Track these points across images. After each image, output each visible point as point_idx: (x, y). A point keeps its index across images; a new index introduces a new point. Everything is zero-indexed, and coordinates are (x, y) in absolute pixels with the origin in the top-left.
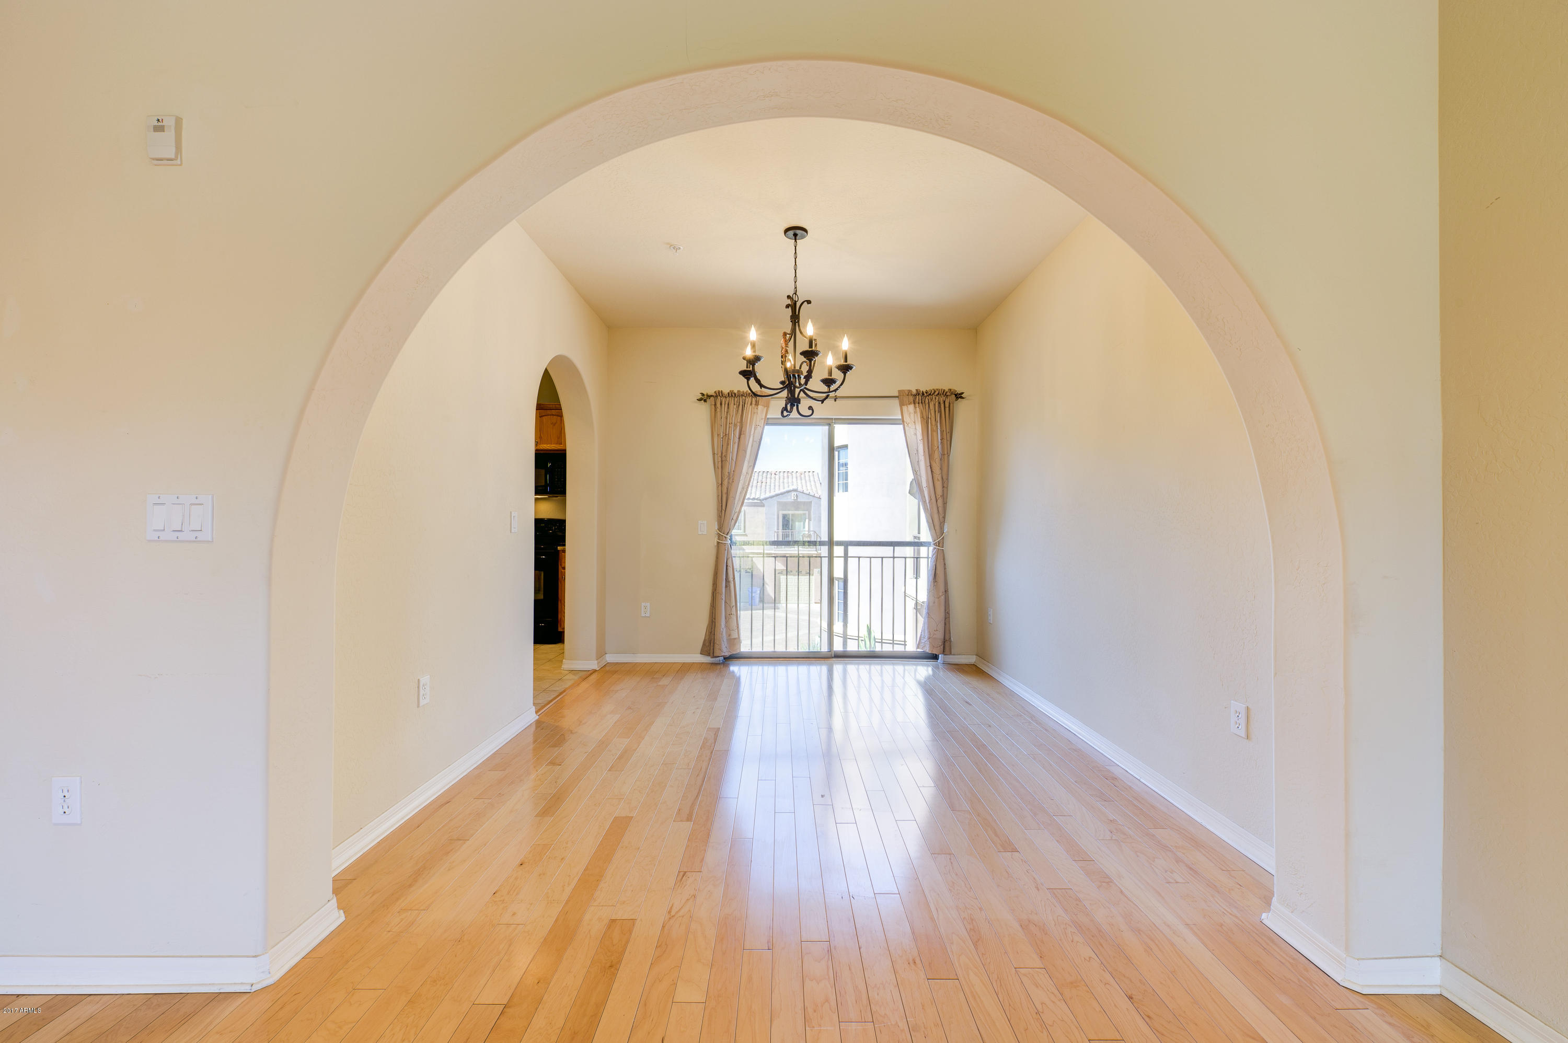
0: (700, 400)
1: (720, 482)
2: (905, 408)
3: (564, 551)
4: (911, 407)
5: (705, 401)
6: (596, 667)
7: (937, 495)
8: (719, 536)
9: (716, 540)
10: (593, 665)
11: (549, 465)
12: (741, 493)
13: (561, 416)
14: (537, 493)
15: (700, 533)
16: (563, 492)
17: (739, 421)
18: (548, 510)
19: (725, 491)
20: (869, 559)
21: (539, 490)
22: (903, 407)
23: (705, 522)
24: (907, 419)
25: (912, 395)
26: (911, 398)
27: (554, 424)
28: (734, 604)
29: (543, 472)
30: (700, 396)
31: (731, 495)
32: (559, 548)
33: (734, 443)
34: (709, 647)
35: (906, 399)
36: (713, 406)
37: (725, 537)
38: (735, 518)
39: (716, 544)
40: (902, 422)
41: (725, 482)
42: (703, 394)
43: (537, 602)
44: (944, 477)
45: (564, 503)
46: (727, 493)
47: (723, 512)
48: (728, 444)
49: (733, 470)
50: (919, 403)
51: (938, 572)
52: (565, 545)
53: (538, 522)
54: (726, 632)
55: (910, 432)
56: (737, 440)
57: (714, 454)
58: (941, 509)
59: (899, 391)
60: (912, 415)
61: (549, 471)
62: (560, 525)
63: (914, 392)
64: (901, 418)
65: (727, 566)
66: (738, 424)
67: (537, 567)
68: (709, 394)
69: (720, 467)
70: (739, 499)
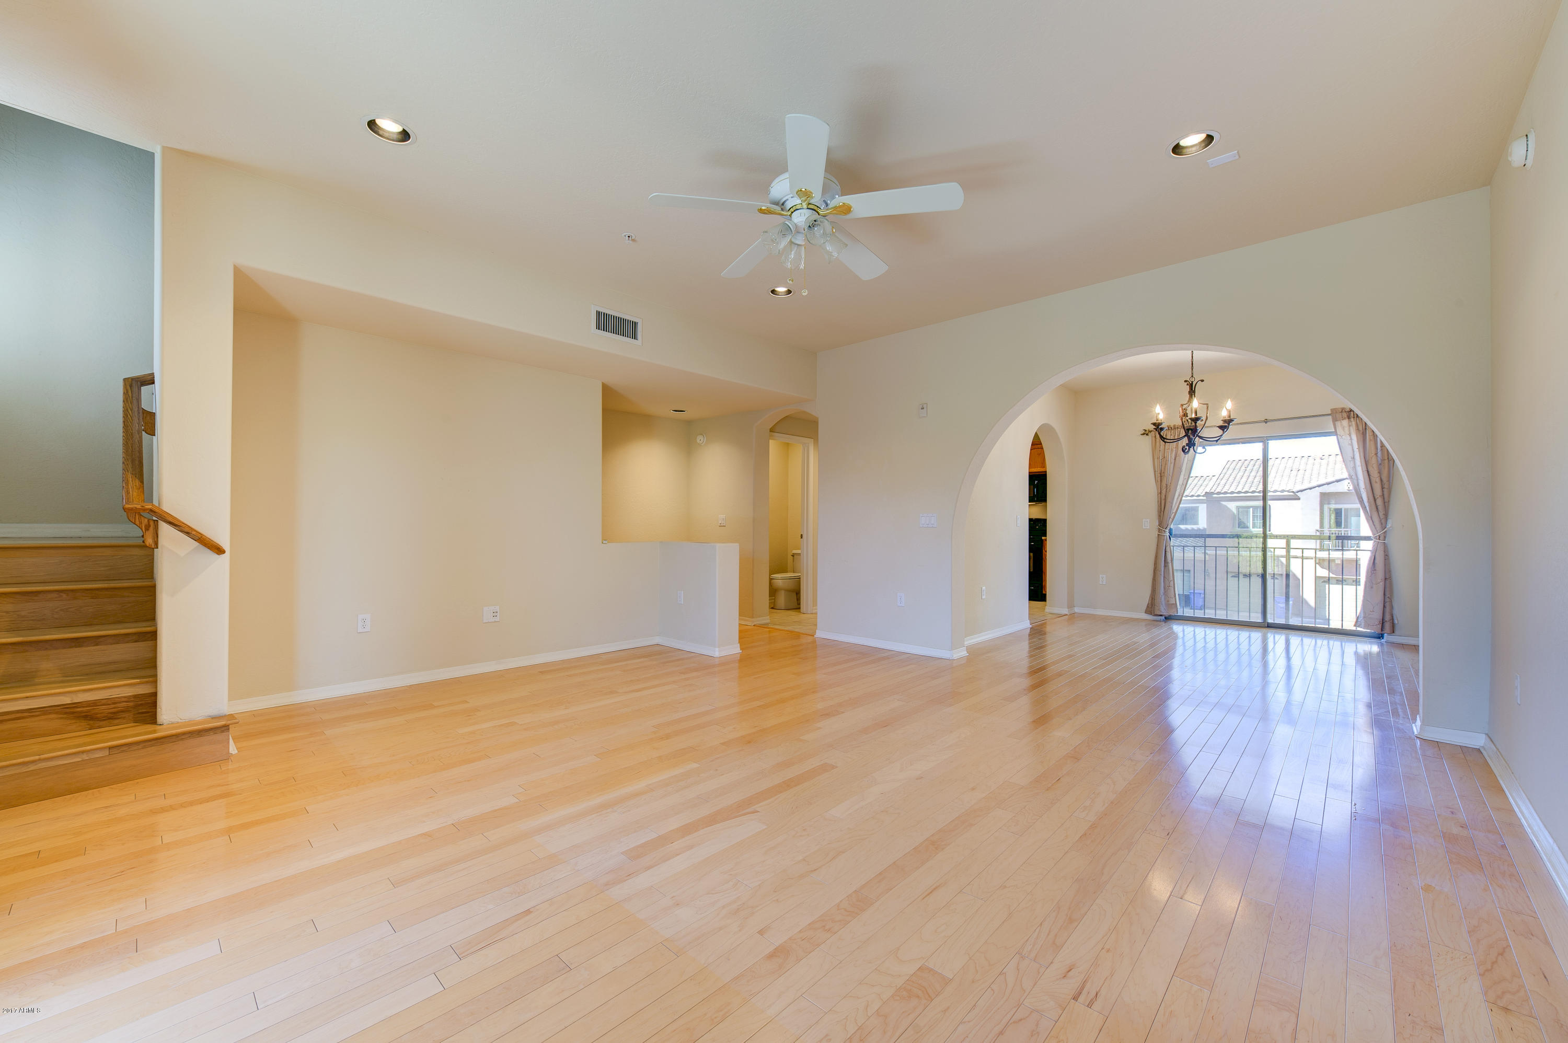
0: (1143, 434)
1: (1159, 492)
2: (1338, 423)
3: (1046, 540)
4: (1345, 422)
5: (1147, 434)
6: (1067, 613)
7: (1375, 496)
8: (1159, 530)
9: (1157, 533)
10: (1065, 611)
11: (1036, 482)
12: (1177, 498)
13: (1042, 448)
14: (1030, 502)
15: (1144, 527)
16: (1045, 501)
17: (1175, 447)
18: (1037, 513)
19: (1163, 497)
20: (1301, 550)
21: (1031, 499)
22: (1336, 422)
23: (1148, 520)
24: (1340, 431)
25: (1345, 412)
26: (1345, 415)
27: (1039, 454)
28: (1172, 579)
29: (1032, 487)
30: (1144, 432)
31: (1169, 500)
32: (1043, 538)
33: (1171, 463)
34: (1151, 609)
35: (1339, 416)
36: (1154, 438)
37: (1164, 531)
38: (1172, 517)
39: (1157, 536)
40: (1335, 433)
41: (1164, 492)
42: (1146, 431)
43: (1030, 573)
44: (1385, 479)
45: (1046, 507)
46: (1165, 499)
47: (1162, 513)
48: (1166, 464)
49: (1169, 482)
50: (1354, 418)
51: (1377, 561)
52: (1046, 536)
53: (1030, 520)
54: (1165, 599)
55: (1346, 440)
56: (1173, 461)
57: (1155, 471)
58: (1381, 507)
59: (1331, 410)
60: (1347, 429)
61: (1037, 486)
62: (1043, 522)
63: (1348, 410)
64: (1334, 430)
65: (1165, 551)
66: (1174, 449)
67: (1030, 551)
68: (1150, 430)
69: (1159, 480)
70: (1176, 503)
